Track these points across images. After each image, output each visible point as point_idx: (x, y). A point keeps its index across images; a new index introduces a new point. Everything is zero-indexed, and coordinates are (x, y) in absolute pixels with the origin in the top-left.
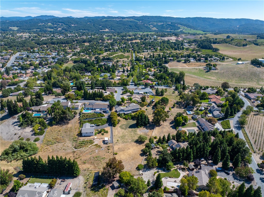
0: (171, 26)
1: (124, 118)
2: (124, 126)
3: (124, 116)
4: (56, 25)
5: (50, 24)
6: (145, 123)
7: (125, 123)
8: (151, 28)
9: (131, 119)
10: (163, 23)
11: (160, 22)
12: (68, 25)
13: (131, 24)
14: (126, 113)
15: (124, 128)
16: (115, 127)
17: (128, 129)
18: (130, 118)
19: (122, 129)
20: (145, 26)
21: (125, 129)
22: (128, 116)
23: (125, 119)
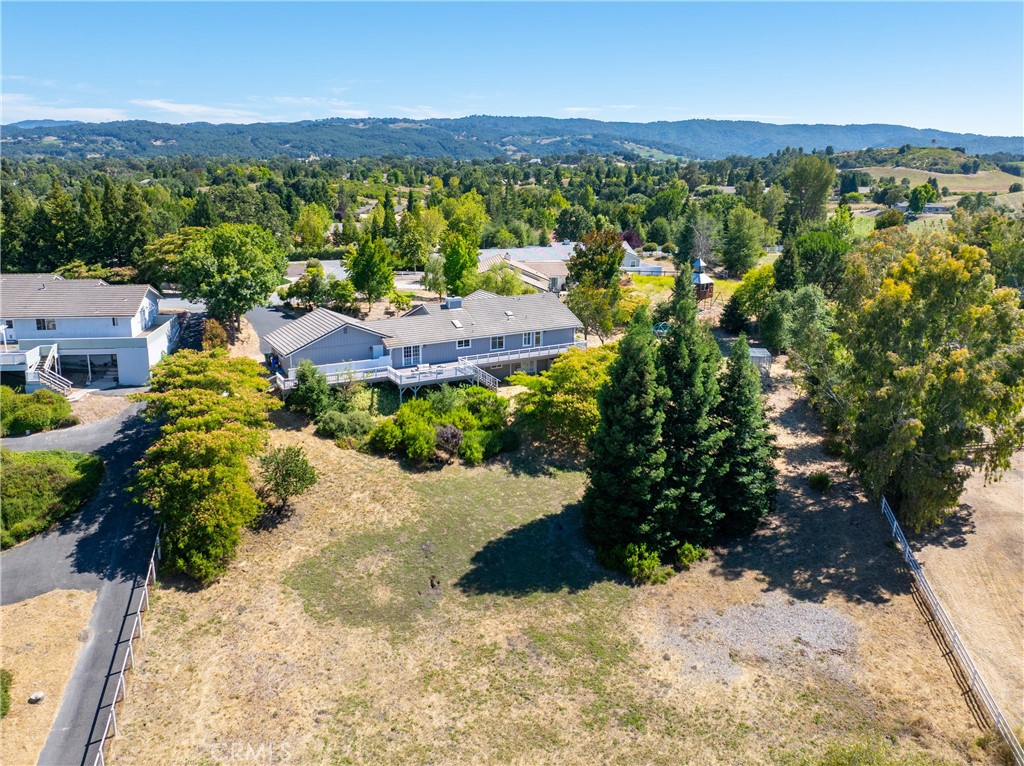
0: (595, 148)
1: (377, 447)
2: (374, 563)
3: (383, 419)
4: (80, 142)
5: (51, 140)
6: (727, 490)
7: (390, 520)
8: (509, 153)
9: (489, 457)
10: (559, 139)
11: (549, 133)
12: (135, 143)
13: (423, 139)
14: (403, 377)
15: (382, 595)
16: (191, 582)
17: (454, 605)
18: (475, 441)
19: (337, 627)
20: (482, 147)
21: (399, 620)
22: (442, 408)
23: (390, 466)
